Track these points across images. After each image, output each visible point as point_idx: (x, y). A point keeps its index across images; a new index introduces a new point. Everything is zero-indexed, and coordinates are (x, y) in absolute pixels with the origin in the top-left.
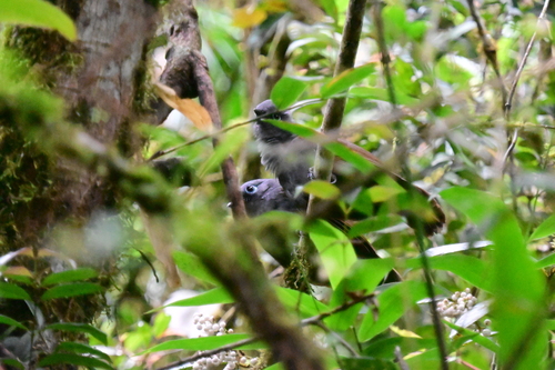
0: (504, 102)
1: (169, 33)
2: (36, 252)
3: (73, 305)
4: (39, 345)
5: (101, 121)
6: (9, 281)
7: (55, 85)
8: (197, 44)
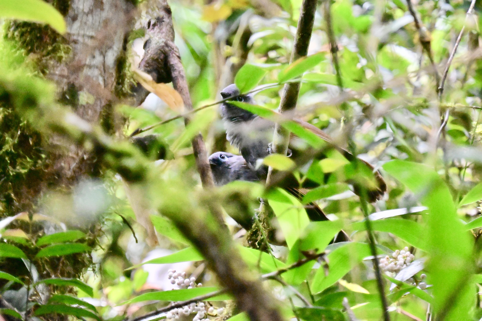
1: (146, 26)
2: (31, 217)
3: (63, 263)
4: (34, 298)
5: (87, 103)
6: (8, 241)
7: (47, 72)
8: (171, 36)
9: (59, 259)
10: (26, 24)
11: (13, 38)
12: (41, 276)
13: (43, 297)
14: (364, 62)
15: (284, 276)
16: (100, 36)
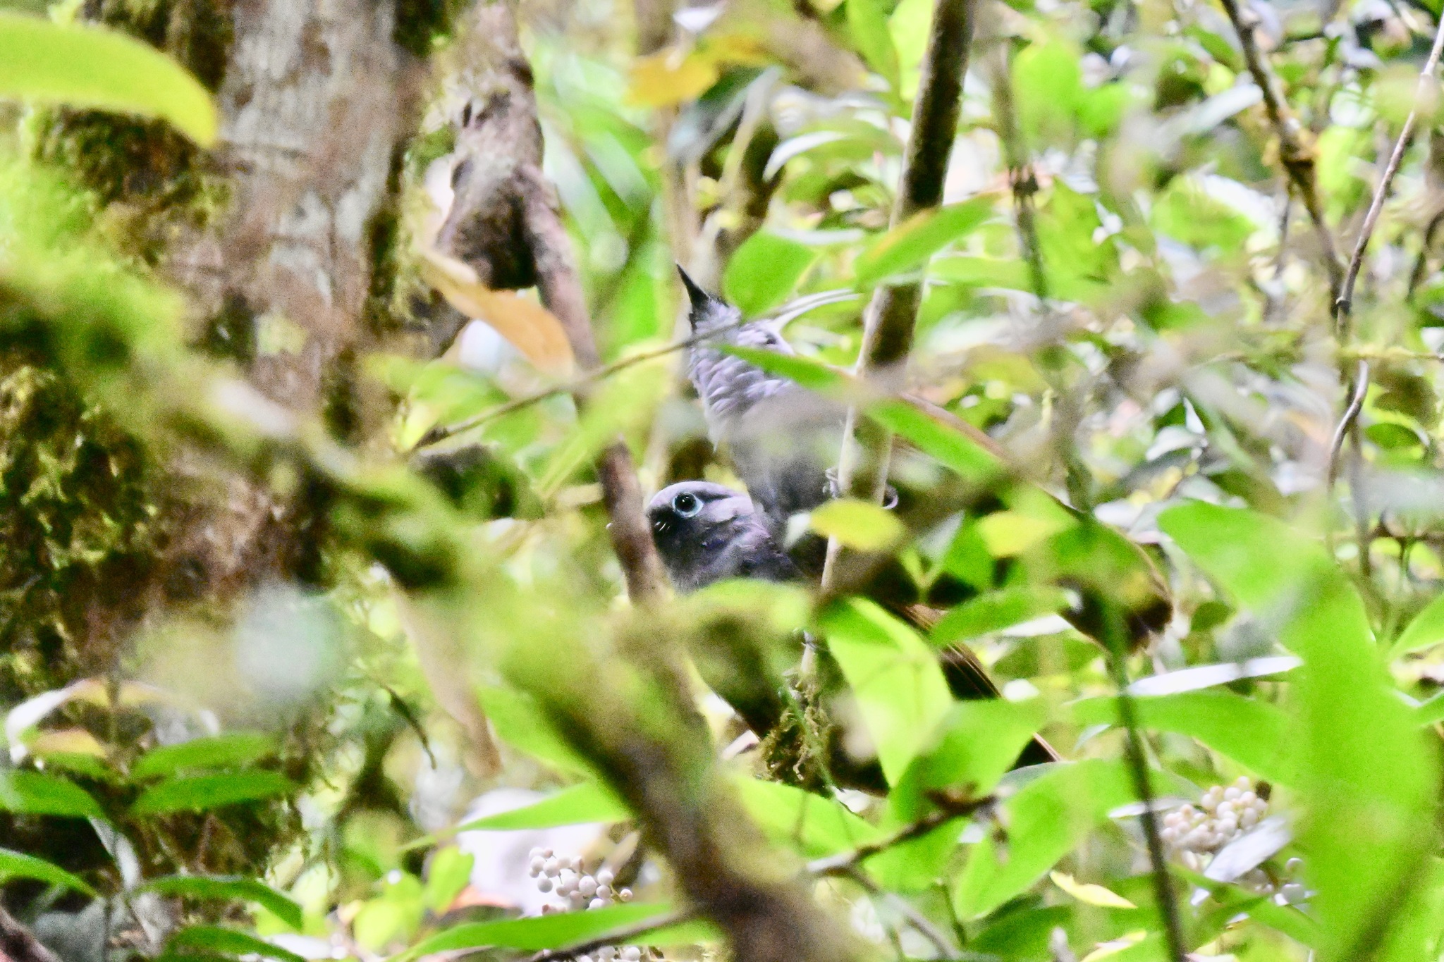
0: (1335, 292)
1: (458, 120)
2: (113, 693)
3: (214, 831)
4: (126, 935)
5: (283, 352)
6: (48, 767)
7: (162, 258)
8: (533, 149)
9: (199, 819)
10: (95, 118)
11: (59, 157)
12: (148, 871)
13: (153, 934)
14: (1113, 223)
15: (872, 867)
16: (319, 151)
